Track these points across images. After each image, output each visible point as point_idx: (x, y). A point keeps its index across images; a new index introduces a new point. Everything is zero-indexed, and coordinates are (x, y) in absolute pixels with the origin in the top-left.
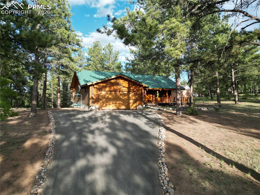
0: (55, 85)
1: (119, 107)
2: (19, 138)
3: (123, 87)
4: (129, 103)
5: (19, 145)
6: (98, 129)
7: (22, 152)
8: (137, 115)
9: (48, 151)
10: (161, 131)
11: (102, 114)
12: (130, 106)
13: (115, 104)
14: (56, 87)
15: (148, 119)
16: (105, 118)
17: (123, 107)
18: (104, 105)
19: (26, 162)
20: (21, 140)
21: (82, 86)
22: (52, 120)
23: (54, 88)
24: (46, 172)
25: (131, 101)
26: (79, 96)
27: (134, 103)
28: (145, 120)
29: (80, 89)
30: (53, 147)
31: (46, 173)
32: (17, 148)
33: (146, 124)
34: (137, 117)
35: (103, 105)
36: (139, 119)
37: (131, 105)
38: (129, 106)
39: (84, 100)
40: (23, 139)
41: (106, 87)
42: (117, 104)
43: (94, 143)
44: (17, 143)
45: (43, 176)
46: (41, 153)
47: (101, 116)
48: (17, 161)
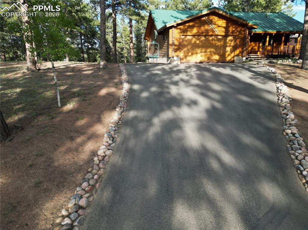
0: (127, 37)
1: (211, 56)
2: (87, 90)
3: (219, 26)
4: (225, 52)
5: (86, 97)
6: (182, 80)
7: (88, 104)
8: (235, 68)
9: (119, 105)
10: (280, 88)
11: (186, 67)
12: (227, 56)
13: (205, 52)
14: (128, 39)
15: (254, 73)
16: (190, 71)
17: (216, 57)
18: (190, 54)
19: (93, 116)
20: (88, 92)
21: (160, 30)
22: (124, 72)
23: (126, 41)
24: (117, 130)
25: (228, 49)
26: (155, 45)
27: (232, 51)
28: (249, 74)
29: (157, 36)
30: (125, 102)
31: (116, 132)
32: (82, 100)
33: (251, 78)
34: (237, 70)
35: (188, 53)
36: (240, 73)
37: (227, 54)
38: (225, 55)
39: (162, 49)
40: (91, 90)
41: (193, 28)
42: (208, 52)
43: (180, 94)
44: (84, 95)
45: (113, 135)
46: (112, 107)
47: (185, 68)
48: (82, 114)
